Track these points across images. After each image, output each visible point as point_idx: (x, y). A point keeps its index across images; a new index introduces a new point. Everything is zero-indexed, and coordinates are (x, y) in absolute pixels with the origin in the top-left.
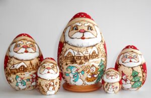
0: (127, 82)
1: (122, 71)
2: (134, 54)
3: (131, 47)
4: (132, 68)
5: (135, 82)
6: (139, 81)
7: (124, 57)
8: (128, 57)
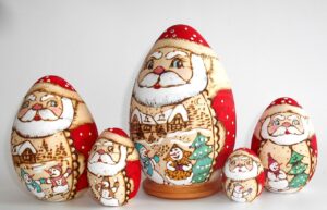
0: (280, 176)
1: (269, 155)
2: (294, 117)
3: (287, 102)
4: (290, 147)
5: (296, 175)
6: (303, 173)
7: (272, 123)
8: (281, 123)
